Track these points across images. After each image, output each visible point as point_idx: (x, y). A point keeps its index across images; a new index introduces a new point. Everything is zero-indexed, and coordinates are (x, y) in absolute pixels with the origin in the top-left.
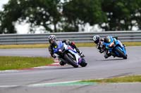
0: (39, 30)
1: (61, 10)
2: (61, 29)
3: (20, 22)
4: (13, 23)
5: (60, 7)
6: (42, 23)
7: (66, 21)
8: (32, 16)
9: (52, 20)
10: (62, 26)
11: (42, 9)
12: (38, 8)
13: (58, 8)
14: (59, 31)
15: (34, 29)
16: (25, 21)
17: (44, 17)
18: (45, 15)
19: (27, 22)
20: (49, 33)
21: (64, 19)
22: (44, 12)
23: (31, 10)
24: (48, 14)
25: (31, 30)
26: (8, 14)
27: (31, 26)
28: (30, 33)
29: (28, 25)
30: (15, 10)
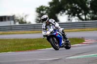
0: (75, 19)
1: (89, 6)
2: (90, 18)
3: (61, 14)
4: (56, 15)
5: (88, 3)
6: (76, 15)
7: (92, 13)
8: (69, 10)
9: (83, 12)
10: (90, 17)
11: (76, 5)
12: (73, 4)
13: (87, 4)
14: (88, 20)
15: (71, 19)
16: (65, 13)
17: (78, 10)
18: (78, 9)
19: (66, 14)
20: (81, 21)
21: (91, 12)
22: (78, 7)
23: (69, 6)
24: (80, 8)
25: (69, 20)
26: (52, 8)
27: (69, 17)
28: (68, 22)
29: (67, 16)
30: (57, 6)
